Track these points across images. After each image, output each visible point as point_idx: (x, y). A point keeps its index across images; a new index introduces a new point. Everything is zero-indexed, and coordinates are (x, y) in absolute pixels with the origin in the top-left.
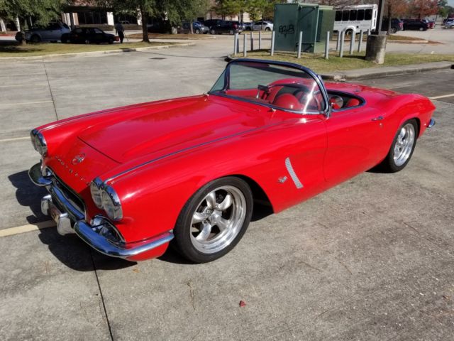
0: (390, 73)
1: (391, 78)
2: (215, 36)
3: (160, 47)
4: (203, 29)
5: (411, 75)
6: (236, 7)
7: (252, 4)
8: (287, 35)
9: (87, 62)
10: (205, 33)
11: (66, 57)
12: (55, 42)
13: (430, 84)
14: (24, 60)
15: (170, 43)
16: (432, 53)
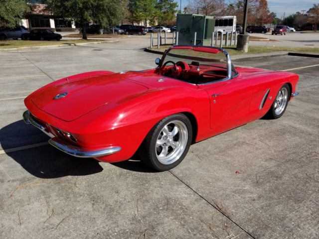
0: (253, 58)
1: (255, 60)
2: (130, 36)
3: (95, 43)
4: (120, 31)
5: (265, 59)
6: (142, 16)
7: (153, 14)
8: (186, 35)
9: (50, 52)
10: (122, 34)
11: (33, 49)
12: (17, 39)
13: (279, 63)
14: (4, 51)
15: (102, 40)
16: (274, 46)
